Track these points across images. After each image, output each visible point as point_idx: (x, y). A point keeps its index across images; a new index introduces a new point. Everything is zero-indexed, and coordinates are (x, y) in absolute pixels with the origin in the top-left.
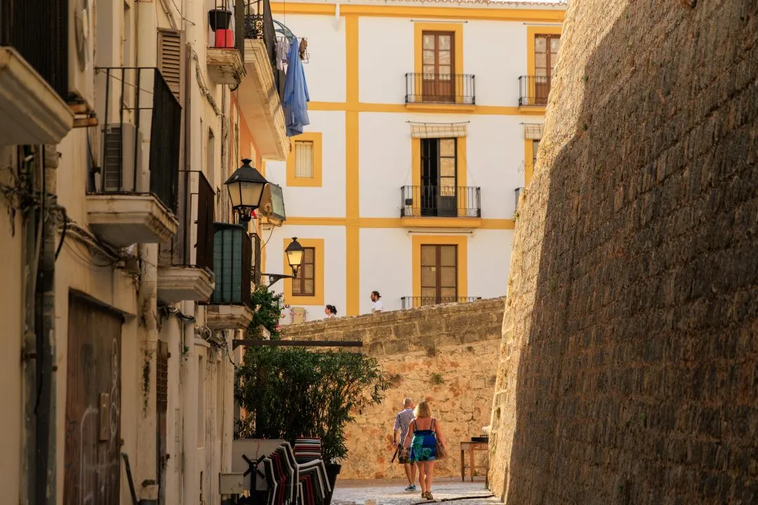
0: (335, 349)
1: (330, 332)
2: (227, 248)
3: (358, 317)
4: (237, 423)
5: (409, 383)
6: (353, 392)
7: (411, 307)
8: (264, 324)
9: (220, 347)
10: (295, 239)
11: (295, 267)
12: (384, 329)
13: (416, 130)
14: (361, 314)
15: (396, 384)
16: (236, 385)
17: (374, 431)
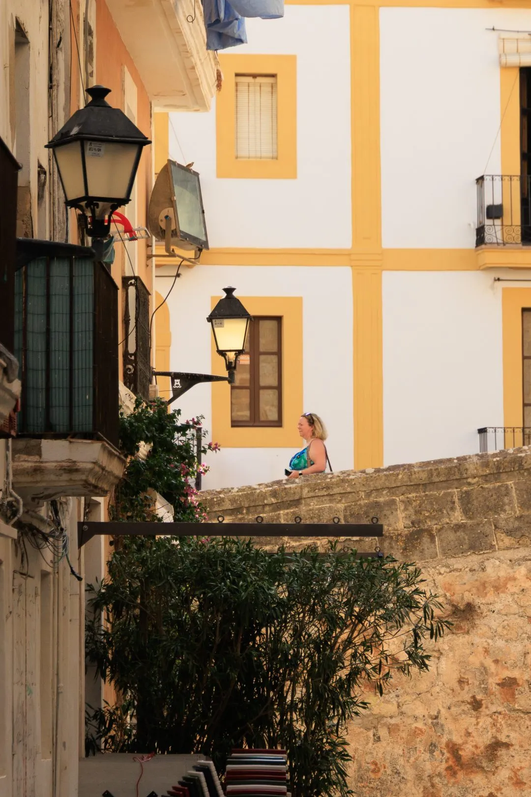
0: (322, 543)
1: (314, 505)
2: (59, 305)
3: (378, 471)
4: (95, 717)
5: (494, 621)
6: (363, 644)
7: (500, 447)
8: (156, 488)
9: (46, 540)
10: (229, 291)
11: (231, 356)
12: (437, 499)
13: (510, 46)
14: (386, 465)
15: (465, 625)
16: (91, 628)
17: (416, 733)
